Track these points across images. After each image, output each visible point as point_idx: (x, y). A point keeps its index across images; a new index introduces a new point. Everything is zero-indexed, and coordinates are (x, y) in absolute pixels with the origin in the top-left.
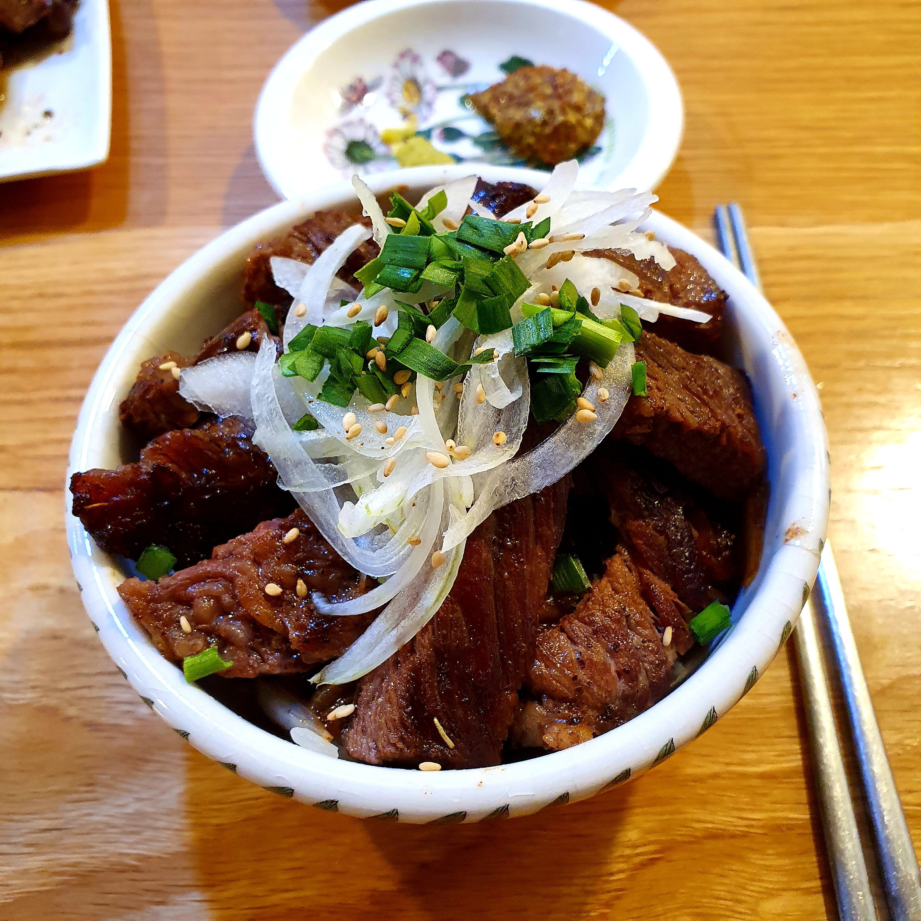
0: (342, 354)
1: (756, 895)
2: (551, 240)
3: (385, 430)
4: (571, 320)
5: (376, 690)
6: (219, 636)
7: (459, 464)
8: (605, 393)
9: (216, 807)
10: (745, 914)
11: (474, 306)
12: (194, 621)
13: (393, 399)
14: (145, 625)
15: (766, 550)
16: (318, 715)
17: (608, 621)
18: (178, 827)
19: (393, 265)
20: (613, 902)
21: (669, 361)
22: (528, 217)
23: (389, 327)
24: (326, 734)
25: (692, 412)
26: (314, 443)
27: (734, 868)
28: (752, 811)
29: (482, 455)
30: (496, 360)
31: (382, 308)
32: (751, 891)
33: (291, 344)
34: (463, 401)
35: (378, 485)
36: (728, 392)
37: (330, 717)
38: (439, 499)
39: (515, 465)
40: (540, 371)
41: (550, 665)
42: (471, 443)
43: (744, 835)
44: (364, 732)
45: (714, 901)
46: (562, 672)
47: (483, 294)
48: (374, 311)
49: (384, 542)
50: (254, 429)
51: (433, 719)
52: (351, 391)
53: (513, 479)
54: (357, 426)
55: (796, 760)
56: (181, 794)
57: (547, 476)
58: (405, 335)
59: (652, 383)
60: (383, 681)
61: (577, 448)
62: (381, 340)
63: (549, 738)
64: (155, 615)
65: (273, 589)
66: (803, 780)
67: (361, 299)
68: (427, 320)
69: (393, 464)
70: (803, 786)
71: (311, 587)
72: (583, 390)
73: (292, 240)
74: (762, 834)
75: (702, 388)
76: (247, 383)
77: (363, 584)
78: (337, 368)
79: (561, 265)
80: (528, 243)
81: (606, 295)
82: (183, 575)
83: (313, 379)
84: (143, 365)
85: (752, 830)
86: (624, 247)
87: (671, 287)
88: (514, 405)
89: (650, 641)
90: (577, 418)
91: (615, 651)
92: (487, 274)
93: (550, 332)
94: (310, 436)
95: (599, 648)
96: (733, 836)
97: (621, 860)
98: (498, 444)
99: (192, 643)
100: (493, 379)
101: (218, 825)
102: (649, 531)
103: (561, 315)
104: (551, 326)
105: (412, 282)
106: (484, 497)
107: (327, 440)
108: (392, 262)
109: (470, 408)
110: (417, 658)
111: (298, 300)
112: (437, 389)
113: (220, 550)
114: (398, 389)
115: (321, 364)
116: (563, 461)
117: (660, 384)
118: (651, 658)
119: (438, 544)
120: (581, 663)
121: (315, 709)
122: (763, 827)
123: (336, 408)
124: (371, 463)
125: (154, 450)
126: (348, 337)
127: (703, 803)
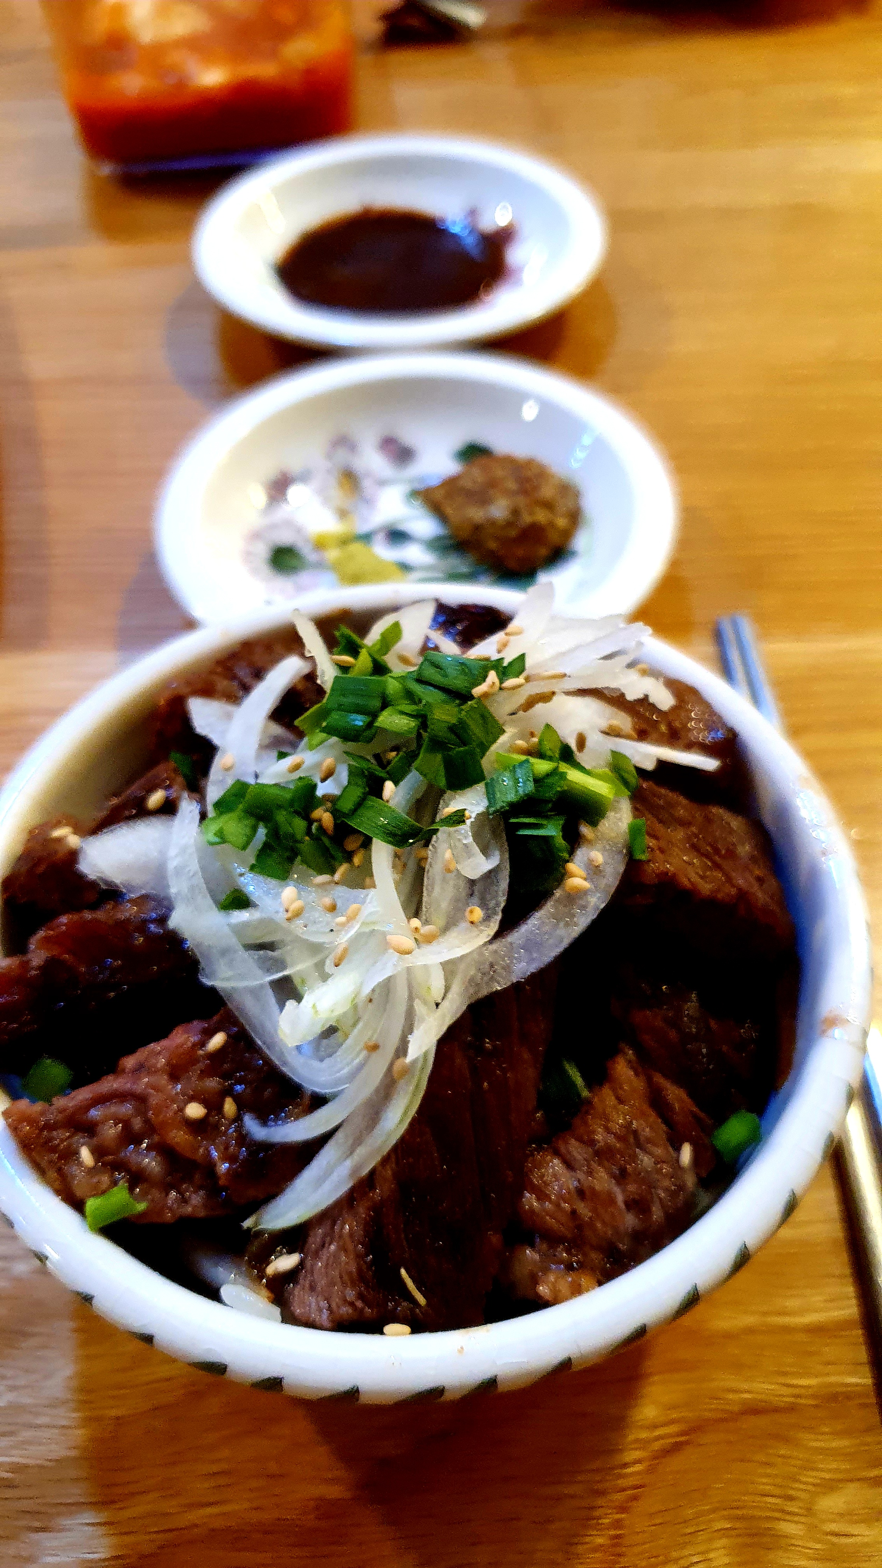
0: (281, 817)
1: (810, 1488)
2: (528, 679)
3: (333, 908)
4: (554, 772)
5: (325, 1235)
6: (128, 1171)
7: (427, 949)
8: (598, 856)
9: (116, 1393)
10: (797, 1514)
11: (439, 757)
12: (98, 1152)
13: (342, 870)
14: (38, 1159)
15: (800, 1044)
16: (254, 1267)
17: (611, 1140)
18: (64, 1422)
19: (342, 711)
20: (630, 1504)
21: (672, 815)
22: (499, 652)
23: (338, 782)
24: (265, 1292)
25: (702, 877)
26: (246, 925)
27: (782, 1452)
28: (801, 1375)
29: (453, 936)
30: (468, 822)
31: (329, 762)
32: (805, 1483)
33: (218, 805)
34: (428, 870)
35: (325, 977)
36: (745, 849)
37: (270, 1270)
38: (401, 992)
39: (494, 947)
40: (522, 832)
41: (542, 1196)
42: (440, 920)
43: (791, 1409)
44: (312, 1288)
45: (758, 1499)
46: (558, 1205)
47: (451, 744)
48: (318, 765)
49: (333, 1047)
50: (170, 909)
51: (400, 1269)
52: (291, 860)
53: (492, 965)
54: (298, 904)
55: (849, 1307)
56: (71, 1378)
57: (533, 959)
58: (357, 792)
59: (652, 843)
60: (334, 1223)
61: (567, 925)
62: (327, 798)
63: (543, 1290)
64: (48, 1146)
65: (195, 1110)
66: (860, 1332)
67: (303, 750)
68: (383, 774)
69: (346, 951)
70: (861, 1340)
71: (242, 1106)
72: (572, 852)
73: (215, 678)
74: (813, 1405)
75: (712, 846)
76: (163, 853)
77: (306, 1101)
78: (275, 833)
79: (540, 707)
80: (501, 683)
81: (595, 740)
82: (83, 1094)
83: (244, 848)
84: (30, 832)
85: (803, 1401)
86: (613, 685)
87: (670, 726)
88: (490, 875)
89: (664, 1162)
90: (567, 888)
91: (621, 1177)
92: (454, 721)
93: (530, 787)
94: (241, 916)
95: (602, 1173)
96: (776, 1410)
97: (636, 1446)
98: (472, 923)
99: (95, 1180)
100: (465, 845)
101: (118, 1418)
102: (659, 1023)
103: (542, 766)
104: (531, 779)
105: (365, 730)
106: (457, 988)
107: (262, 921)
108: (340, 708)
109: (438, 879)
110: (377, 1194)
111: (224, 752)
112: (396, 856)
113: (129, 1062)
114: (349, 857)
115: (254, 829)
116: (551, 941)
117: (663, 844)
118: (666, 1183)
119: (402, 1050)
120: (581, 1193)
121: (249, 1261)
122: (814, 1396)
123: (273, 882)
124: (316, 949)
125: (46, 939)
126: (288, 796)
127: (737, 1367)
